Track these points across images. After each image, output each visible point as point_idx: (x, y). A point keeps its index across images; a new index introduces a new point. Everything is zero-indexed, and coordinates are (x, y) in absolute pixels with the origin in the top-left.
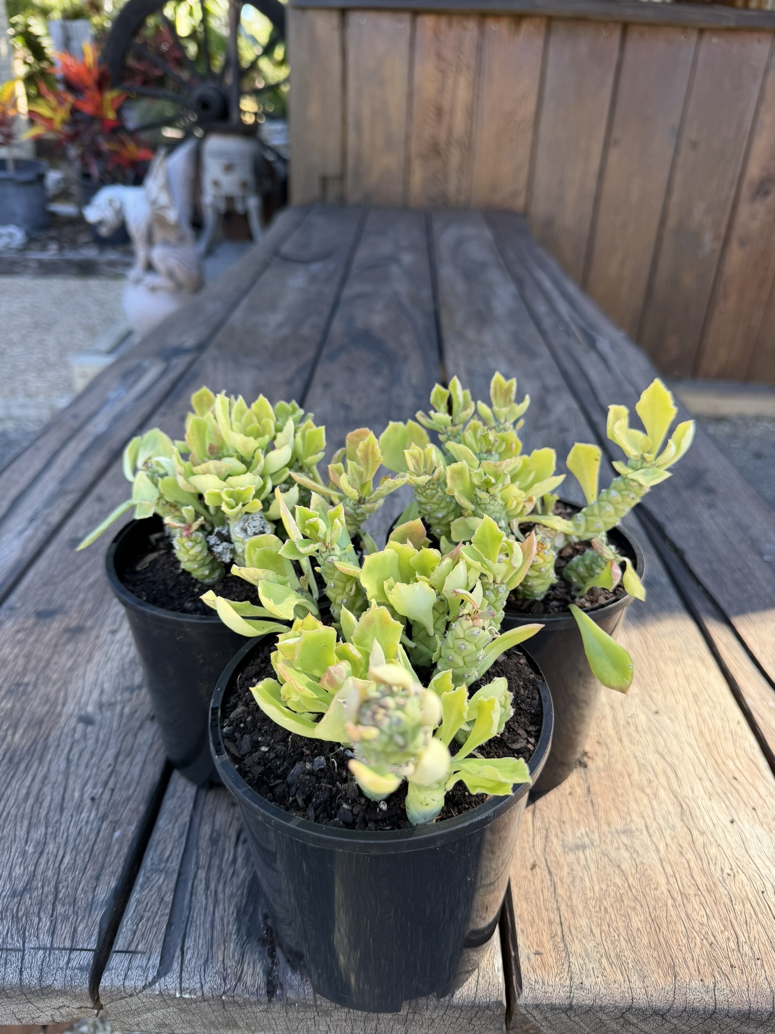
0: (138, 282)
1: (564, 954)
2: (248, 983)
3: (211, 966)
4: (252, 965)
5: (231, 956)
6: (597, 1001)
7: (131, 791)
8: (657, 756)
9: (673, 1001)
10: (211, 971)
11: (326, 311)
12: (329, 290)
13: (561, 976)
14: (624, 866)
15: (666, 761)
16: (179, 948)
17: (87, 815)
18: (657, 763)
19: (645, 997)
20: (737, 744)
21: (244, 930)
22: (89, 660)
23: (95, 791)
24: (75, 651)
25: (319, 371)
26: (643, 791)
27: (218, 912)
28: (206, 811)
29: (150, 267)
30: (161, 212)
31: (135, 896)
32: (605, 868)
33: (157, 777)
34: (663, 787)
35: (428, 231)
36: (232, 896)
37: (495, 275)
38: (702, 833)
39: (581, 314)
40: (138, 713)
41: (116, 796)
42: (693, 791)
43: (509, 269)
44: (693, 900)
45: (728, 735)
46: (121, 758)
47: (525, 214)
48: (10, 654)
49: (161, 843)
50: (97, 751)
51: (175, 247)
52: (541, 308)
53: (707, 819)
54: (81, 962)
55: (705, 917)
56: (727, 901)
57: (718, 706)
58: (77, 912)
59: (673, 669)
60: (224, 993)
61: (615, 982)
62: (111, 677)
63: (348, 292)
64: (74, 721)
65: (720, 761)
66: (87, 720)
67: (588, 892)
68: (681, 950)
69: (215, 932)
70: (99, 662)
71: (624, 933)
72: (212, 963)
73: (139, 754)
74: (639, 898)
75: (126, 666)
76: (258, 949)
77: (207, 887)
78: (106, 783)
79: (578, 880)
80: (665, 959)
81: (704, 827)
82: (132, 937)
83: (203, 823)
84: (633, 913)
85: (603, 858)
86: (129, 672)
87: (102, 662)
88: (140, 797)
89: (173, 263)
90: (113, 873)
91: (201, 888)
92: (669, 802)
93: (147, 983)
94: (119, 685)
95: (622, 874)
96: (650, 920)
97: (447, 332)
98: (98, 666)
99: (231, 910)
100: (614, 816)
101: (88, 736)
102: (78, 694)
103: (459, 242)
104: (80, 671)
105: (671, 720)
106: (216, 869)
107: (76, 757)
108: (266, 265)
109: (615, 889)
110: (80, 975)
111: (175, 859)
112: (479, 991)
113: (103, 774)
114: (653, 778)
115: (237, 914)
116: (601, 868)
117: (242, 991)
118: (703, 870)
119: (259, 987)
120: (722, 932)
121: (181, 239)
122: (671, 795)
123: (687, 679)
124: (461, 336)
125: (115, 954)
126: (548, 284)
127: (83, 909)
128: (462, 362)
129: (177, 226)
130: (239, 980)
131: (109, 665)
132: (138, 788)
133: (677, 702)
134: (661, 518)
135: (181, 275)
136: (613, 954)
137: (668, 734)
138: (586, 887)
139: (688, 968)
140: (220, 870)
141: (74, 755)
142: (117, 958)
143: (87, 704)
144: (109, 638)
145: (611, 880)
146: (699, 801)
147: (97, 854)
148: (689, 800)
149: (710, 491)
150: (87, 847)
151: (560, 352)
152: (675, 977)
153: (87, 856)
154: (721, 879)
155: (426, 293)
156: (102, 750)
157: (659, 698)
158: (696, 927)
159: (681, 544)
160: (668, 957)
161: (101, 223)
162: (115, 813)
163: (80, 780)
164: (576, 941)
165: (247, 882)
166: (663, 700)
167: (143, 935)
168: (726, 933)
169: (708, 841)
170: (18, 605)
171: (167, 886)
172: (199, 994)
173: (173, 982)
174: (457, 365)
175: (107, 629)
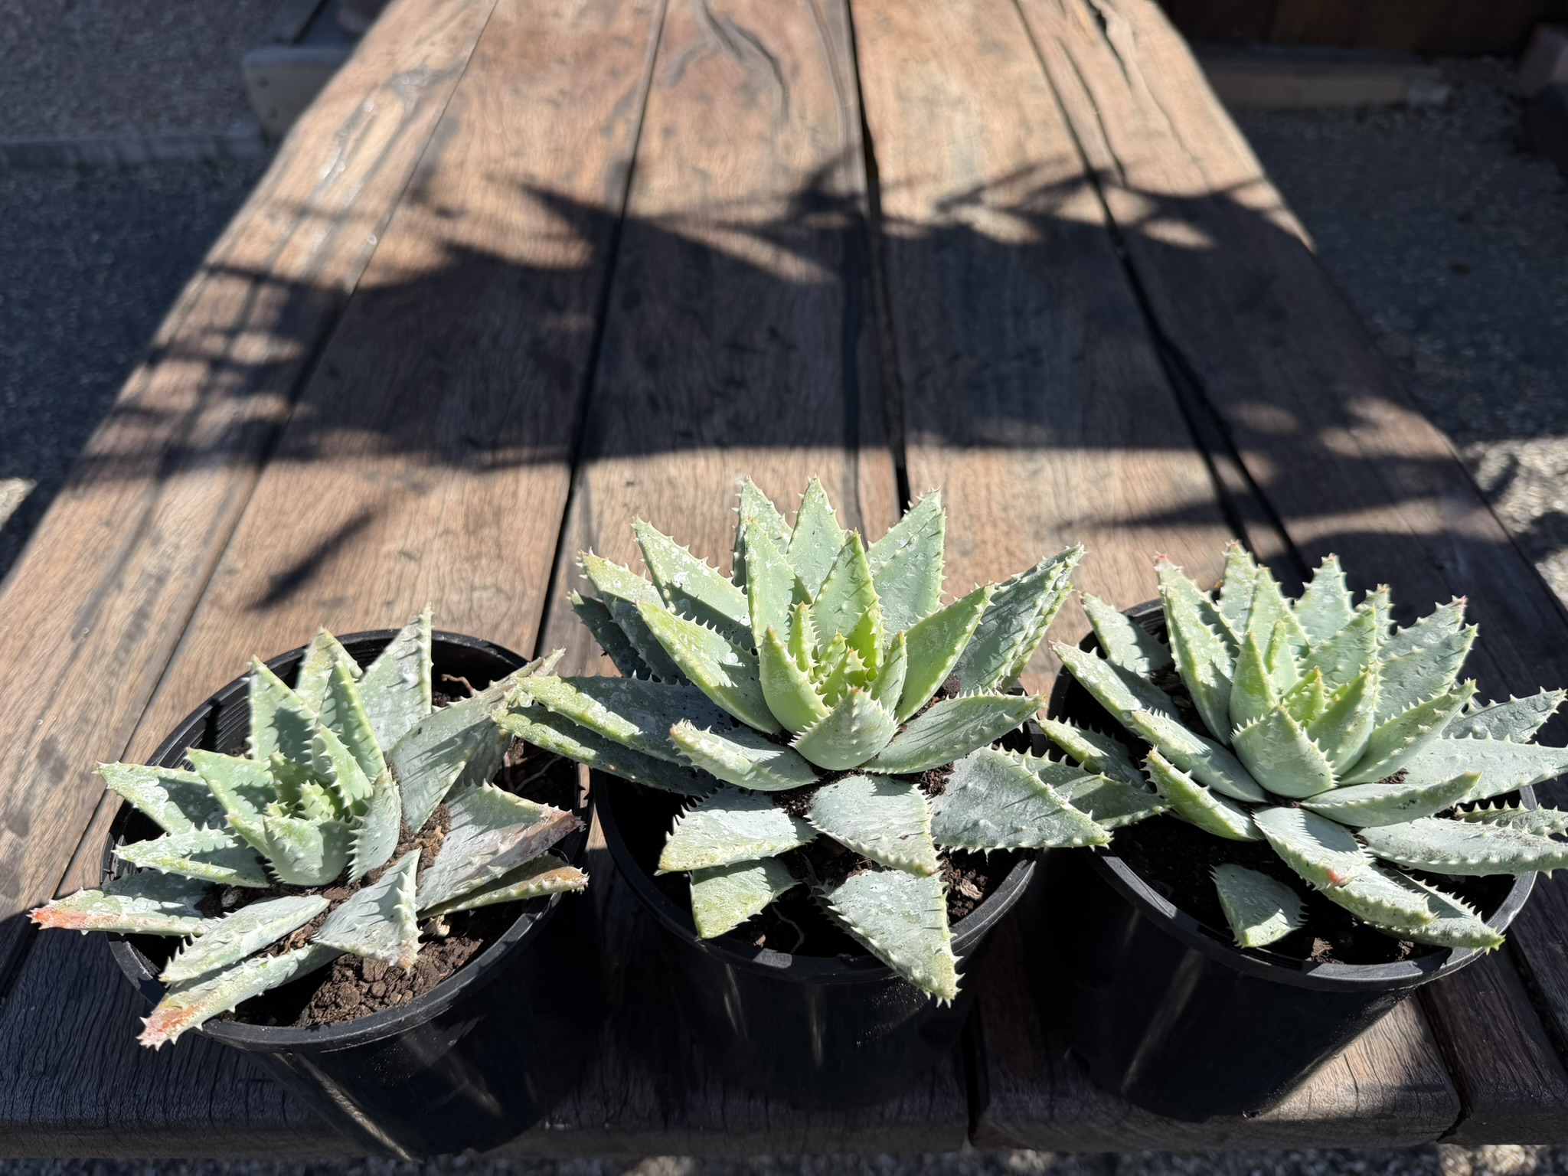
2: (637, 1107)
3: (586, 1089)
4: (639, 1084)
5: (611, 1075)
10: (587, 1096)
13: (1039, 1081)
25: (655, 102)
48: (242, 647)
60: (607, 1120)
72: (587, 1084)
76: (646, 1061)
112: (934, 1104)
117: (630, 1117)
119: (651, 1111)
124: (885, 22)
128: (888, 74)
130: (625, 1104)
134: (1199, 368)
149: (1276, 314)
170: (240, 565)
172: (575, 1123)
174: (879, 80)
175: (379, 600)
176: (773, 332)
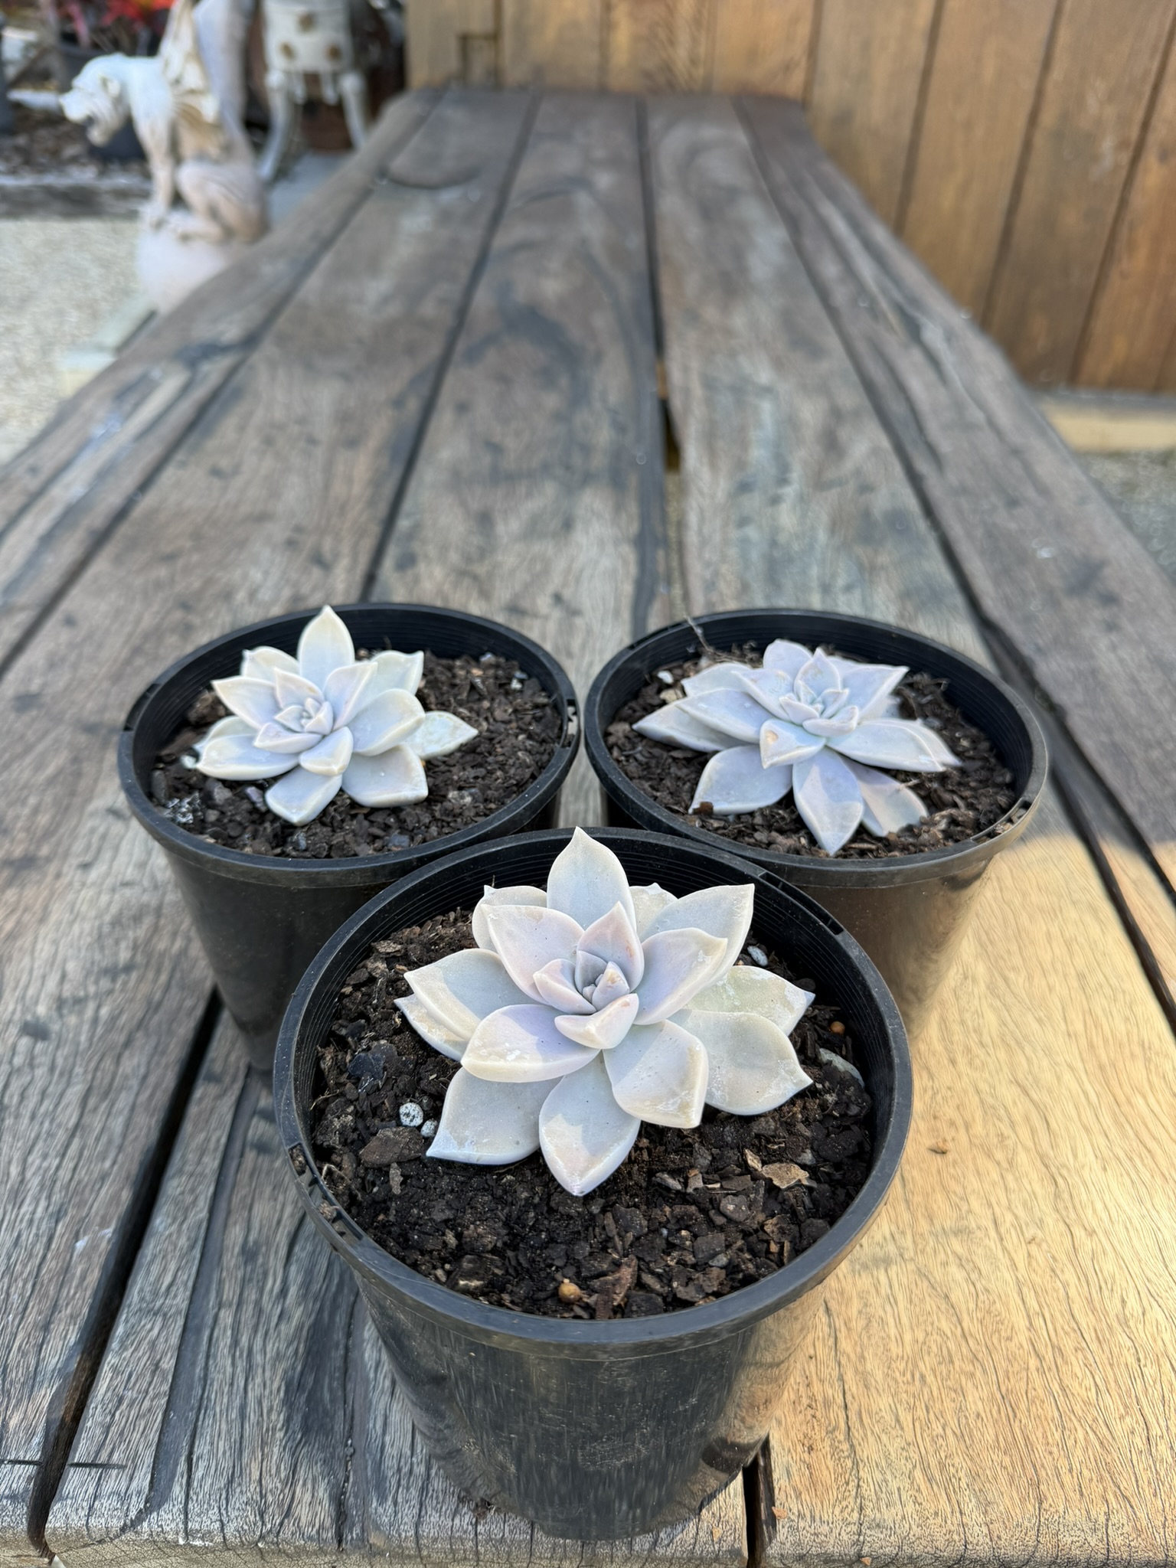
0: (159, 225)
1: (849, 1463)
2: (303, 1520)
3: (238, 1490)
4: (309, 1486)
5: (273, 1471)
6: (905, 1548)
7: (107, 1164)
8: (1015, 1090)
9: (1036, 1547)
10: (238, 1500)
11: (464, 273)
12: (471, 237)
13: (844, 1504)
14: (956, 1296)
15: (1031, 1100)
16: (183, 1458)
17: (31, 1209)
18: (1015, 1103)
19: (988, 1540)
20: (1153, 1068)
21: (297, 1419)
22: (42, 920)
23: (45, 1164)
24: (18, 902)
25: (449, 382)
26: (989, 1155)
27: (253, 1389)
28: (236, 1200)
29: (178, 200)
30: (191, 100)
31: (110, 1360)
32: (923, 1300)
33: (154, 1136)
34: (1026, 1149)
35: (641, 132)
36: (278, 1357)
37: (752, 210)
38: (1091, 1233)
39: (897, 281)
40: (124, 1017)
41: (82, 1173)
42: (1075, 1156)
43: (774, 199)
44: (1073, 1358)
45: (1137, 1050)
46: (92, 1102)
47: (803, 104)
49: (158, 1261)
50: (51, 1089)
51: (216, 162)
52: (830, 269)
53: (1099, 1206)
54: (14, 1486)
55: (1093, 1390)
56: (1131, 1360)
57: (1120, 996)
58: (9, 1391)
59: (1044, 928)
60: (262, 1537)
61: (936, 1514)
62: (79, 950)
63: (503, 240)
64: (14, 1030)
65: (1122, 1099)
66: (36, 1031)
67: (893, 1346)
68: (1051, 1453)
69: (247, 1426)
70: (59, 923)
71: (953, 1423)
72: (240, 1485)
73: (123, 1095)
74: (980, 1356)
75: (106, 929)
76: (322, 1455)
77: (235, 1342)
78: (67, 1147)
79: (875, 1325)
80: (1024, 1469)
81: (1094, 1223)
82: (102, 1437)
83: (231, 1221)
84: (970, 1385)
85: (919, 1282)
86: (109, 942)
87: (65, 921)
88: (124, 1174)
89: (215, 191)
90: (73, 1317)
91: (224, 1342)
92: (1034, 1176)
93: (128, 1522)
94: (93, 963)
95: (951, 1311)
96: (999, 1396)
97: (671, 313)
98: (57, 930)
99: (276, 1385)
100: (940, 1202)
101: (37, 1061)
102: (22, 984)
103: (694, 152)
104: (26, 941)
105: (1039, 1021)
106: (251, 1308)
107: (15, 1100)
108: (365, 194)
109: (939, 1339)
110: (11, 1508)
111: (181, 1289)
112: (701, 1534)
113: (61, 1132)
114: (1007, 1131)
115: (287, 1392)
116: (916, 1300)
117: (293, 1534)
118: (1090, 1301)
119: (322, 1527)
120: (1122, 1418)
121: (228, 149)
122: (1039, 1163)
123: (1068, 945)
124: (693, 316)
125: (72, 1470)
126: (841, 227)
127: (18, 1386)
128: (695, 364)
129: (218, 126)
130: (288, 1514)
131: (76, 928)
132: (120, 1156)
133: (1050, 990)
134: (1027, 650)
135: (230, 213)
136: (933, 1462)
137: (1034, 1050)
138: (889, 1336)
139: (1062, 1486)
140: (259, 1311)
141: (11, 1097)
142: (76, 1478)
143: (36, 1003)
144: (77, 878)
145: (932, 1324)
146: (1086, 1173)
147: (46, 1282)
148: (1069, 1170)
149: (1109, 599)
150: (28, 1268)
151: (862, 348)
152: (1041, 1503)
153: (29, 1286)
154: (1121, 1317)
155: (635, 241)
156: (60, 1088)
157: (1021, 981)
158: (1077, 1409)
159: (1061, 697)
160: (1029, 1467)
161: (90, 121)
162: (80, 1205)
163: (19, 1144)
164: (871, 1439)
165: (305, 1332)
166: (1027, 984)
167: (122, 1432)
168: (1128, 1419)
169: (1099, 1246)
171: (166, 1341)
172: (219, 1539)
173: (173, 1520)
174: (686, 369)
175: (74, 861)
176: (558, 598)
